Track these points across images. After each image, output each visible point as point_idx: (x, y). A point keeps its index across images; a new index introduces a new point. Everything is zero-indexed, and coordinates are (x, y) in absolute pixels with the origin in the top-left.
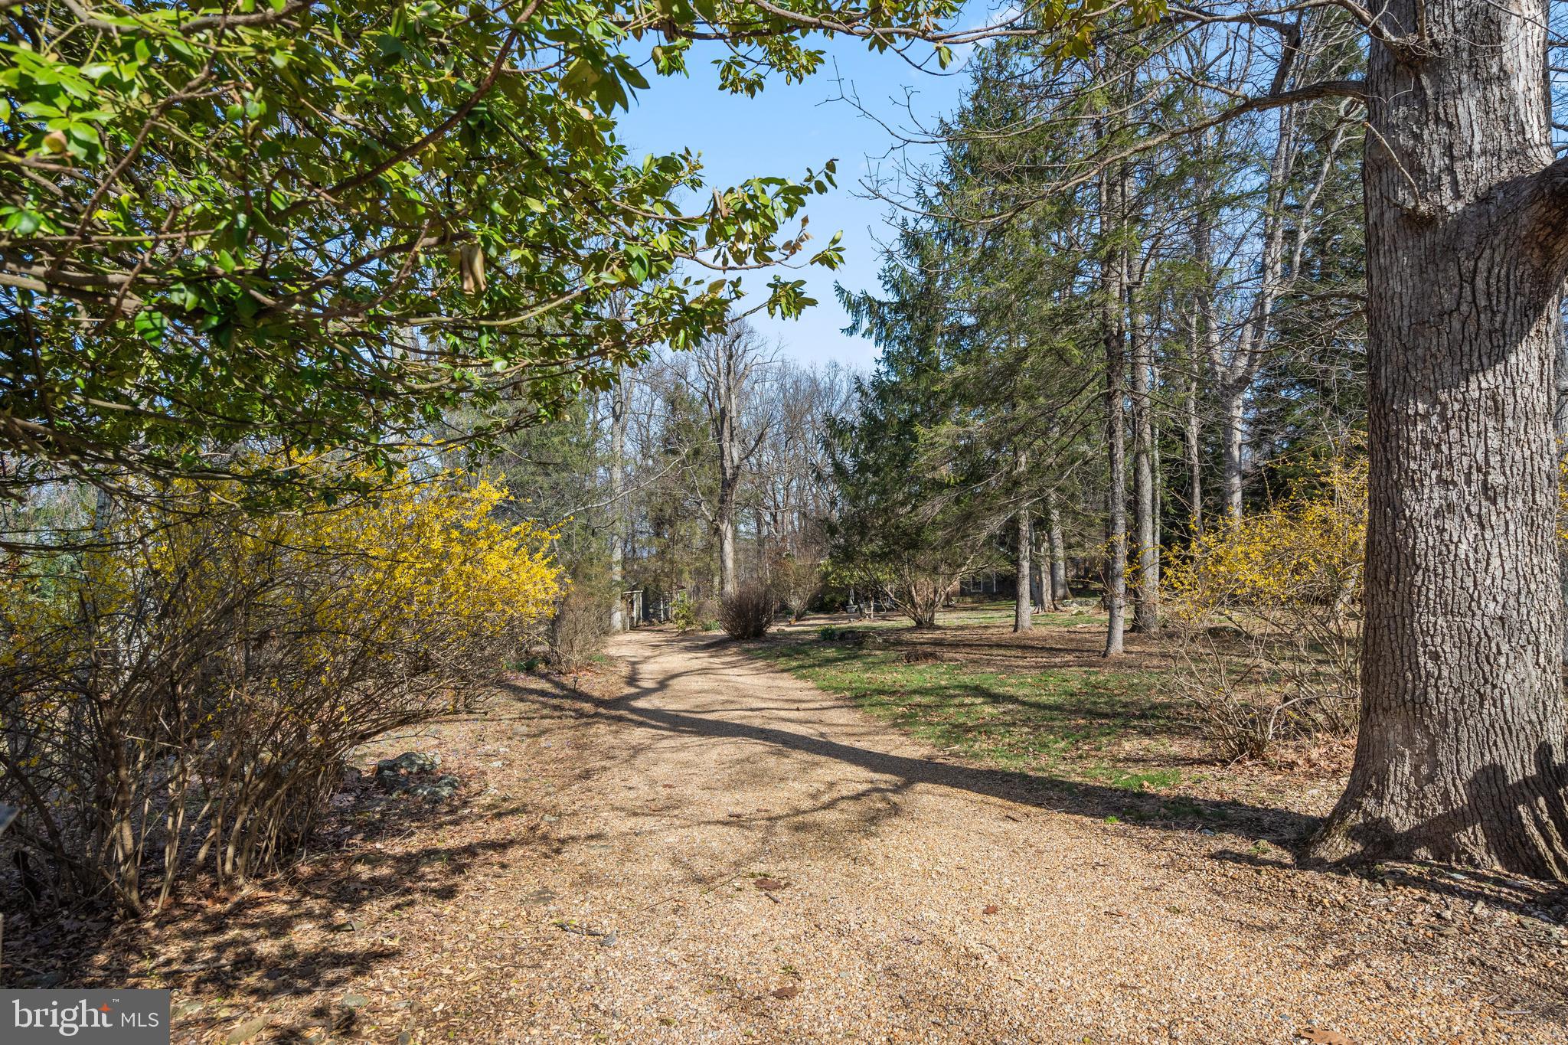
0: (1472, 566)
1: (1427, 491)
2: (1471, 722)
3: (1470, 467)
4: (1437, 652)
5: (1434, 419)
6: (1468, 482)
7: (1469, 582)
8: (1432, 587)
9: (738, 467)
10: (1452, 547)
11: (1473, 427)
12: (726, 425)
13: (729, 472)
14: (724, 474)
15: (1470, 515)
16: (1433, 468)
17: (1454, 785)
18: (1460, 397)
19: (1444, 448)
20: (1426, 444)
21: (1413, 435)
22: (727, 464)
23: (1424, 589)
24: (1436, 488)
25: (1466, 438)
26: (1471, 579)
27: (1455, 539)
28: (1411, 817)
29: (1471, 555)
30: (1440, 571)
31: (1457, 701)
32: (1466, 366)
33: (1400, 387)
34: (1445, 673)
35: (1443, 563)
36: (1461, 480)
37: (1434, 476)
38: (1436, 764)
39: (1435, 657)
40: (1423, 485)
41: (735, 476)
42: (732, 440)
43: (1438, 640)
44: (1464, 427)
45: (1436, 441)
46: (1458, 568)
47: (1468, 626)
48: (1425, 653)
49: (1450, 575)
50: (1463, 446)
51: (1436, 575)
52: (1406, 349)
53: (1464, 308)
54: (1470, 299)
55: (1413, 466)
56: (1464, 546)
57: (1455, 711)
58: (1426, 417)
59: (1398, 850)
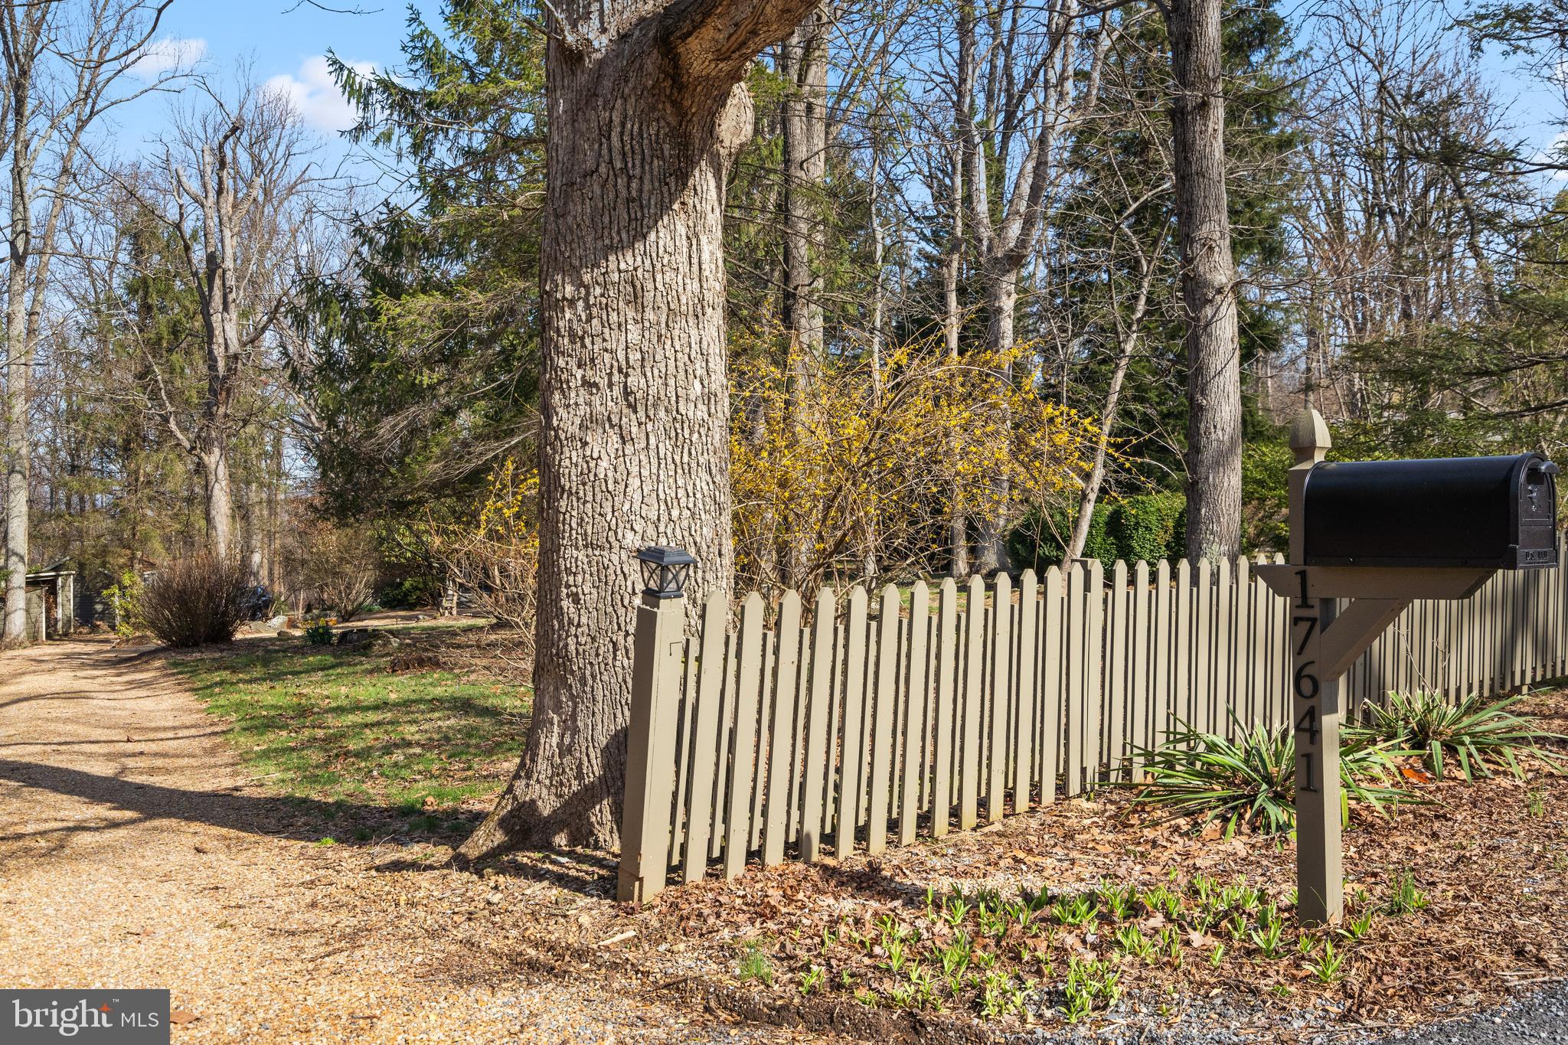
0: (611, 487)
1: (573, 394)
2: (605, 678)
3: (612, 366)
4: (577, 594)
5: (580, 304)
6: (610, 385)
7: (608, 506)
8: (574, 513)
9: (236, 357)
10: (592, 464)
11: (614, 317)
12: (218, 282)
13: (221, 364)
14: (213, 367)
15: (612, 426)
16: (579, 367)
17: (588, 755)
18: (601, 279)
19: (588, 341)
20: (573, 336)
21: (561, 324)
22: (219, 351)
23: (567, 516)
24: (582, 391)
25: (606, 331)
26: (609, 504)
27: (595, 455)
28: (553, 797)
29: (610, 474)
30: (581, 494)
31: (593, 653)
32: (607, 242)
33: (552, 263)
34: (584, 620)
35: (584, 484)
36: (603, 383)
37: (579, 377)
38: (575, 731)
39: (576, 600)
40: (569, 388)
41: (231, 371)
42: (226, 309)
43: (580, 578)
44: (605, 317)
45: (580, 333)
46: (597, 489)
47: (606, 562)
48: (568, 596)
49: (590, 498)
50: (604, 340)
51: (578, 499)
52: (557, 216)
53: (603, 169)
54: (607, 158)
55: (561, 363)
56: (604, 464)
57: (591, 664)
58: (572, 303)
59: (535, 838)
